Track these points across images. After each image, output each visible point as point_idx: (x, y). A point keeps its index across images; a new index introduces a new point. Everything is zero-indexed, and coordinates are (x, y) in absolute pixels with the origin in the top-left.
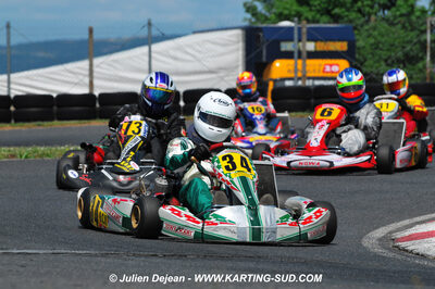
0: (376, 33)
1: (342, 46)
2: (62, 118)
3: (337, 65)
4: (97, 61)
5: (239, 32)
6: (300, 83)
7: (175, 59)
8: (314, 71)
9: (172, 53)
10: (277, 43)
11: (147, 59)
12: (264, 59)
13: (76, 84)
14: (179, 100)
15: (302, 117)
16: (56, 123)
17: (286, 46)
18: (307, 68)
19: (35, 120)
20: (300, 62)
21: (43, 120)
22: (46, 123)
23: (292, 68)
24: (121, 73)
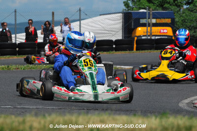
0: (184, 15)
1: (168, 21)
3: (166, 29)
5: (121, 14)
6: (149, 38)
7: (92, 26)
8: (156, 32)
9: (90, 24)
10: (138, 20)
11: (79, 27)
12: (133, 27)
15: (150, 52)
17: (143, 21)
18: (152, 31)
19: (28, 54)
20: (149, 28)
23: (145, 31)
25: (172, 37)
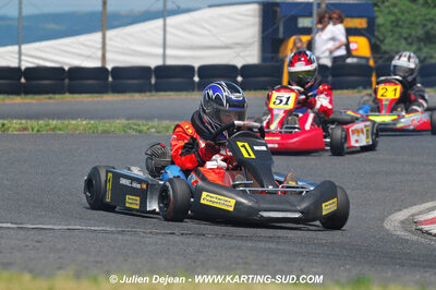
0: (396, 10)
1: (360, 23)
2: (72, 91)
3: (356, 42)
4: (110, 34)
5: (256, 7)
7: (191, 33)
9: (187, 27)
10: (294, 19)
11: (161, 33)
12: (281, 35)
13: (89, 57)
14: (194, 76)
16: (68, 96)
17: (304, 22)
19: (47, 93)
21: (54, 93)
22: (57, 96)
24: (134, 47)
25: (367, 59)
